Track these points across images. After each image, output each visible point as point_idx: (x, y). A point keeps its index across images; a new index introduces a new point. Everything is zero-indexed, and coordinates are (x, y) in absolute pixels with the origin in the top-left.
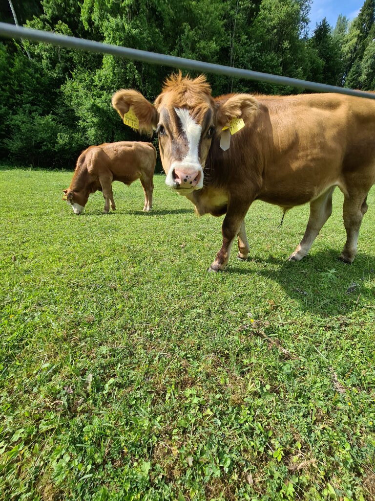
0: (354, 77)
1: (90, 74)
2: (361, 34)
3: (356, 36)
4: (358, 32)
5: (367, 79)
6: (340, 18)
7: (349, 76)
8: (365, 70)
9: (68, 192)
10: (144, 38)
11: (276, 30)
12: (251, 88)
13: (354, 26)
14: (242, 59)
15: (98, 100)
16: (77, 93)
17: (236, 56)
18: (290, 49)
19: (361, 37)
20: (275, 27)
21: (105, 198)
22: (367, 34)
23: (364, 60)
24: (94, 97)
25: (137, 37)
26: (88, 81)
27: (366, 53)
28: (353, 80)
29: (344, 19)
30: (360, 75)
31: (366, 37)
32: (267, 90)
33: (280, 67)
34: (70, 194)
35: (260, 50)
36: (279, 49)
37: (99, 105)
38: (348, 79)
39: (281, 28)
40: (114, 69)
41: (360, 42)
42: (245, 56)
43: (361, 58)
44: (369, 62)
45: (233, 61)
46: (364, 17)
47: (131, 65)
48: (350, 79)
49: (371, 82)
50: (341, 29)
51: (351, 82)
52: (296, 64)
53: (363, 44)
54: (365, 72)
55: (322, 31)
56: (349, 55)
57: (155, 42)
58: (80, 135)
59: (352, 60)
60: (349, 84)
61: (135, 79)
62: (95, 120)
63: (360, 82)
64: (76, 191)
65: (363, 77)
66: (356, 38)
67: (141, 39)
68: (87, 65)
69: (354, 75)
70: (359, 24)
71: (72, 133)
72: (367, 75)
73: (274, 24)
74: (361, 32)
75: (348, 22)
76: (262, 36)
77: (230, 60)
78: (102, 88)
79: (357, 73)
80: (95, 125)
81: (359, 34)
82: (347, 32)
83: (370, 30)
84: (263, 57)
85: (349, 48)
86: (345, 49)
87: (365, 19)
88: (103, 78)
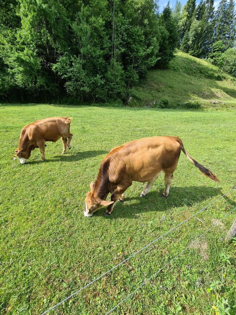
0: (185, 41)
1: (12, 31)
2: (189, 15)
3: (186, 16)
4: (187, 13)
5: (192, 43)
6: (177, 2)
7: (183, 41)
8: (191, 38)
9: (18, 152)
10: (52, 11)
11: (140, 11)
12: (127, 49)
13: (185, 9)
14: (120, 29)
15: (21, 54)
16: (3, 46)
17: (116, 27)
18: (149, 24)
19: (188, 16)
20: (139, 9)
21: (42, 153)
22: (192, 15)
23: (190, 32)
24: (18, 51)
25: (47, 10)
26: (11, 37)
27: (191, 27)
28: (185, 43)
29: (180, 3)
30: (189, 41)
31: (191, 17)
32: (136, 50)
33: (143, 36)
34: (19, 153)
35: (131, 23)
36: (142, 24)
37: (22, 57)
38: (182, 43)
39: (143, 10)
40: (31, 32)
41: (188, 20)
42: (122, 28)
43: (189, 30)
44: (193, 33)
45: (114, 30)
46: (190, 4)
47: (44, 31)
48: (184, 42)
49: (194, 46)
50: (178, 10)
51: (184, 45)
52: (152, 34)
53: (190, 21)
54: (191, 39)
55: (167, 12)
56: (183, 27)
57: (60, 14)
58: (9, 78)
59: (184, 30)
60: (183, 46)
61: (48, 40)
62: (21, 69)
63: (188, 45)
64: (22, 151)
65: (190, 42)
66: (186, 17)
67: (50, 11)
68: (8, 23)
69: (185, 40)
70: (187, 8)
71: (3, 76)
72: (192, 41)
73: (139, 7)
74: (188, 13)
75: (182, 6)
76: (131, 13)
77: (112, 29)
78: (23, 44)
79: (187, 39)
80: (21, 72)
81: (187, 15)
82: (181, 12)
83: (193, 13)
84: (133, 29)
85: (183, 23)
86: (180, 23)
87: (190, 5)
88: (24, 37)
